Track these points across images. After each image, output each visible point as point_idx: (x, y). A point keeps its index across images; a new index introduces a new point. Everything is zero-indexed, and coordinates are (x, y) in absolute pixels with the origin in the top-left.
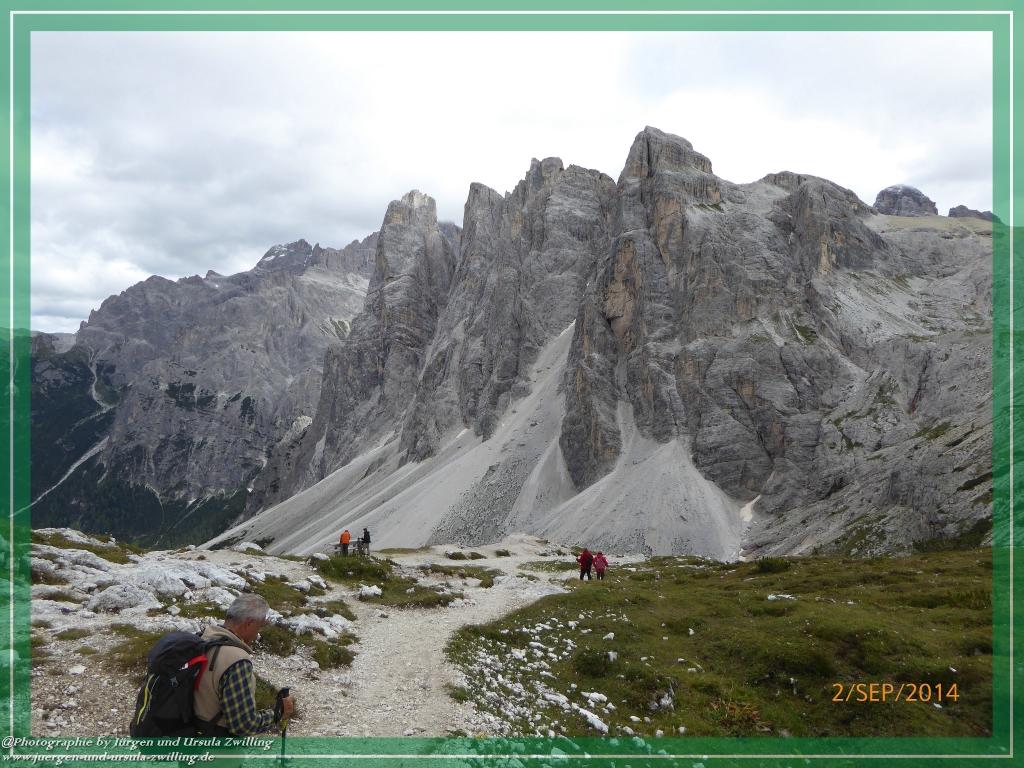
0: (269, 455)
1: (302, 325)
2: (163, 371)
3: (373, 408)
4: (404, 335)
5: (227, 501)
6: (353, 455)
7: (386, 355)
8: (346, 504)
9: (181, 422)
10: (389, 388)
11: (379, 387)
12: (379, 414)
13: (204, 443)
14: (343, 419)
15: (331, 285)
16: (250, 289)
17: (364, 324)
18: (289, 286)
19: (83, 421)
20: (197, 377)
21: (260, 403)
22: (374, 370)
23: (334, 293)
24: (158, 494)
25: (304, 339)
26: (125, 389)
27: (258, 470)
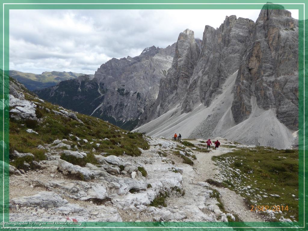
0: (144, 109)
1: (154, 72)
2: (116, 85)
3: (174, 97)
4: (183, 74)
5: (133, 122)
6: (168, 110)
7: (178, 81)
8: (166, 124)
9: (121, 99)
10: (179, 91)
11: (176, 90)
12: (176, 98)
13: (127, 105)
14: (165, 100)
15: (162, 59)
16: (139, 61)
17: (172, 71)
18: (150, 60)
19: (96, 99)
20: (125, 86)
21: (142, 94)
22: (174, 85)
23: (163, 62)
24: (115, 119)
25: (154, 76)
26: (107, 90)
27: (141, 113)
